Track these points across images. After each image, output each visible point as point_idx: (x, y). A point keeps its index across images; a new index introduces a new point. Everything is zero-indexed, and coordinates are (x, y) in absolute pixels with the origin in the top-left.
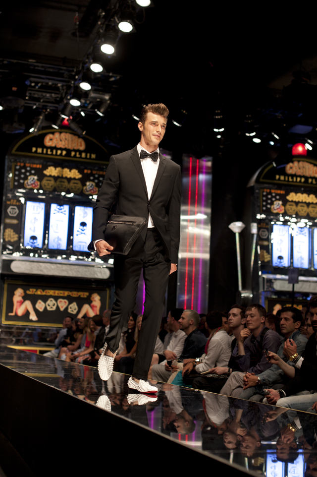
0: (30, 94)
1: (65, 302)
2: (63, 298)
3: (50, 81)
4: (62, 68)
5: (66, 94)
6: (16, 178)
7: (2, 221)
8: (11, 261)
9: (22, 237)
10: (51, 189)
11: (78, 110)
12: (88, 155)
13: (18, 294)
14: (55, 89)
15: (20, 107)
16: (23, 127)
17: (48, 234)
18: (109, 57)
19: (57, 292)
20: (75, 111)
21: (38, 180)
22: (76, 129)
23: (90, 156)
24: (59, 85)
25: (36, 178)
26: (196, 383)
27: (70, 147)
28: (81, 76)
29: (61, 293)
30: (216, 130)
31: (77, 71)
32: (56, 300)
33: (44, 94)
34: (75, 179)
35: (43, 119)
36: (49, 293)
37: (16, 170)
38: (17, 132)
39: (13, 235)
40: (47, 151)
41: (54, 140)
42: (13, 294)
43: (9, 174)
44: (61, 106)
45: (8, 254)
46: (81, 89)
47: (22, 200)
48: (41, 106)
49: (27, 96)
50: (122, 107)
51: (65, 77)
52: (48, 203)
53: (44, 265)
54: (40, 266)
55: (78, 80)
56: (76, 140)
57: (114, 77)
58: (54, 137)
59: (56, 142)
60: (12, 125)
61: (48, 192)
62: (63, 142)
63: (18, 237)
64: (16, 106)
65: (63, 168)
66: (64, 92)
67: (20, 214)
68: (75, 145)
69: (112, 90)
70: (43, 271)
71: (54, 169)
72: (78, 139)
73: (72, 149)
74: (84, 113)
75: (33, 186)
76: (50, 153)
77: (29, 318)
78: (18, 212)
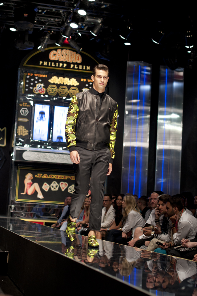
0: (38, 18)
1: (66, 184)
2: (64, 181)
3: (54, 8)
5: (67, 18)
6: (27, 85)
7: (16, 120)
8: (23, 151)
9: (31, 133)
10: (55, 94)
11: (76, 31)
12: (84, 67)
13: (29, 177)
14: (58, 14)
15: (30, 29)
16: (33, 45)
17: (52, 130)
19: (59, 176)
20: (74, 32)
21: (44, 87)
22: (74, 47)
23: (86, 68)
24: (61, 11)
25: (42, 85)
27: (70, 61)
28: (78, 4)
29: (63, 177)
30: (186, 47)
31: (75, 0)
32: (59, 183)
33: (49, 19)
34: (73, 86)
35: (48, 38)
36: (53, 177)
37: (27, 79)
38: (27, 49)
39: (25, 130)
40: (51, 64)
41: (57, 55)
42: (25, 178)
43: (21, 82)
44: (62, 29)
45: (20, 145)
46: (79, 15)
47: (32, 103)
48: (46, 29)
49: (35, 20)
50: (111, 29)
51: (65, 5)
52: (52, 105)
53: (49, 155)
54: (46, 155)
55: (76, 7)
56: (74, 55)
57: (105, 5)
58: (57, 52)
59: (58, 57)
60: (24, 43)
61: (52, 97)
62: (64, 57)
63: (28, 133)
64: (27, 28)
65: (64, 77)
66: (65, 17)
67: (30, 114)
68: (74, 59)
69: (103, 15)
70: (48, 159)
71: (57, 78)
72: (76, 55)
73: (71, 62)
74: (81, 34)
75: (40, 92)
76: (54, 66)
77: (37, 196)
78: (28, 112)
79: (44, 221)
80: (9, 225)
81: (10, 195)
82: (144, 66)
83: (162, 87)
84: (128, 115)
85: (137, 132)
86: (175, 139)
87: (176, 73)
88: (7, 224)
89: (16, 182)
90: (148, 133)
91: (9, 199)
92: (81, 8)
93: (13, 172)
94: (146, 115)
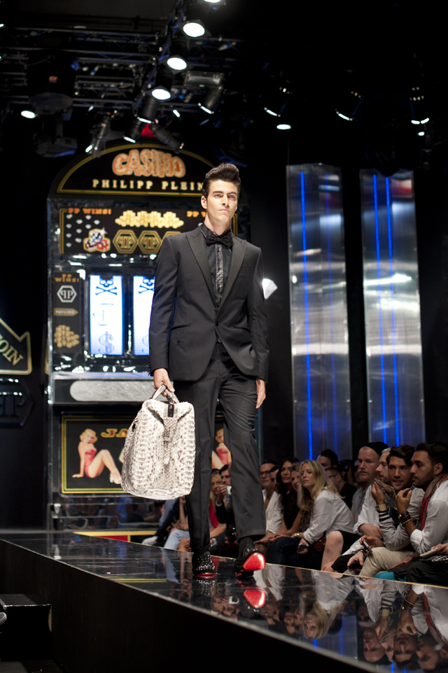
0: (81, 85)
3: (115, 60)
4: (135, 35)
5: (145, 79)
6: (69, 236)
7: (49, 313)
8: (71, 382)
9: (86, 339)
10: (132, 250)
11: (168, 107)
12: (192, 184)
13: (87, 439)
14: (125, 74)
15: (65, 111)
16: (74, 145)
17: (132, 329)
18: (215, 9)
20: (163, 109)
21: (106, 236)
22: (166, 142)
23: (196, 186)
24: (131, 66)
25: (103, 232)
26: (413, 573)
27: (159, 174)
28: (167, 47)
30: (414, 122)
31: (159, 38)
33: (106, 84)
34: (171, 229)
35: (107, 127)
37: (67, 221)
38: (62, 155)
39: (71, 335)
40: (119, 184)
41: (130, 164)
42: (79, 440)
43: (56, 230)
44: (137, 104)
45: (63, 370)
46: (171, 70)
47: (82, 273)
48: (101, 106)
49: (76, 90)
50: (244, 96)
51: (139, 51)
52: (128, 275)
53: (128, 385)
54: (121, 386)
55: (163, 54)
56: (168, 161)
57: (226, 43)
58: (128, 157)
59: (133, 166)
60: (53, 142)
61: (126, 256)
62: (146, 166)
63: (78, 340)
64: (57, 108)
65: (149, 212)
66: (141, 77)
67: (80, 298)
68: (167, 169)
69: (224, 66)
70: (127, 396)
71: (134, 214)
72: (172, 159)
73: (163, 176)
74: (178, 112)
75: (98, 247)
76: (125, 187)
77: (109, 480)
78: (75, 294)
79: (129, 534)
80: (50, 546)
81: (49, 481)
82: (324, 174)
83: (367, 216)
84: (297, 284)
85: (320, 322)
86: (407, 331)
87: (396, 183)
88: (48, 545)
89: (59, 452)
90: (346, 322)
91: (47, 490)
92: (173, 54)
93: (52, 430)
94: (337, 282)
